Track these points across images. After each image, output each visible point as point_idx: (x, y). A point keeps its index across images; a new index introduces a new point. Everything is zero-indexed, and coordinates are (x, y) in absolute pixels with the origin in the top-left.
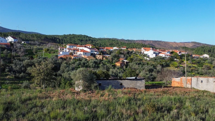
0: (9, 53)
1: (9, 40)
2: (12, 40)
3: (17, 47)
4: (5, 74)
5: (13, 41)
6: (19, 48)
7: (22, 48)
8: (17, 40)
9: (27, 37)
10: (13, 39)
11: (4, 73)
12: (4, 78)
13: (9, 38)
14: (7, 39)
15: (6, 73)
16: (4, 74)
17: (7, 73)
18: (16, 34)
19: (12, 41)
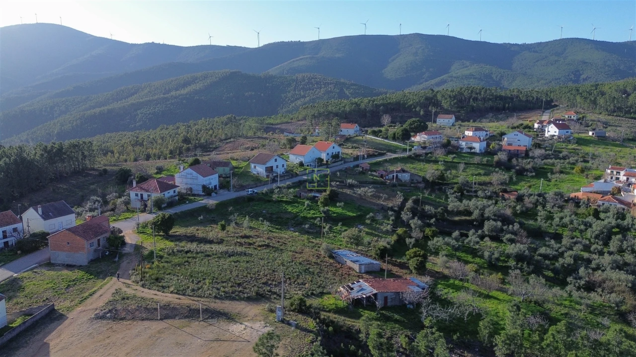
2: (555, 132)
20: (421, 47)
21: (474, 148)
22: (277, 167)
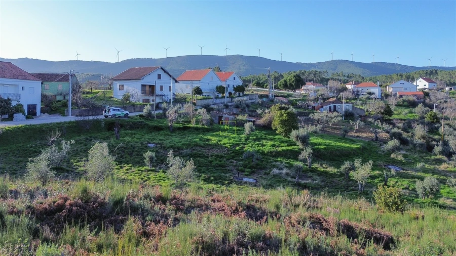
0: (427, 111)
1: (418, 86)
2: (425, 85)
3: (437, 99)
4: (435, 159)
5: (427, 87)
6: (443, 101)
7: (449, 100)
8: (435, 84)
9: (453, 78)
10: (427, 84)
11: (431, 156)
12: (434, 169)
13: (418, 81)
14: (415, 84)
15: (436, 155)
16: (433, 157)
17: (438, 157)
18: (430, 74)
19: (425, 87)
20: (242, 64)
21: (374, 94)
22: (162, 88)
